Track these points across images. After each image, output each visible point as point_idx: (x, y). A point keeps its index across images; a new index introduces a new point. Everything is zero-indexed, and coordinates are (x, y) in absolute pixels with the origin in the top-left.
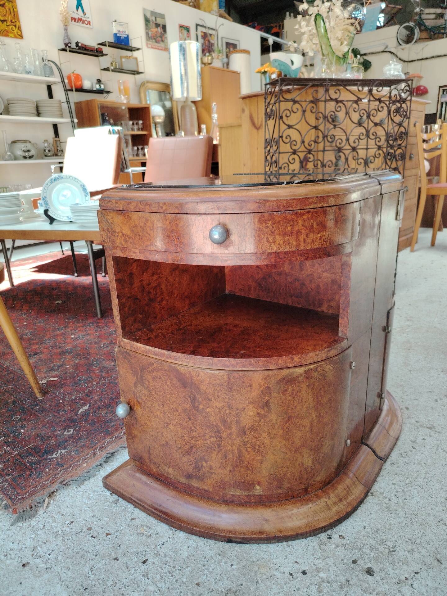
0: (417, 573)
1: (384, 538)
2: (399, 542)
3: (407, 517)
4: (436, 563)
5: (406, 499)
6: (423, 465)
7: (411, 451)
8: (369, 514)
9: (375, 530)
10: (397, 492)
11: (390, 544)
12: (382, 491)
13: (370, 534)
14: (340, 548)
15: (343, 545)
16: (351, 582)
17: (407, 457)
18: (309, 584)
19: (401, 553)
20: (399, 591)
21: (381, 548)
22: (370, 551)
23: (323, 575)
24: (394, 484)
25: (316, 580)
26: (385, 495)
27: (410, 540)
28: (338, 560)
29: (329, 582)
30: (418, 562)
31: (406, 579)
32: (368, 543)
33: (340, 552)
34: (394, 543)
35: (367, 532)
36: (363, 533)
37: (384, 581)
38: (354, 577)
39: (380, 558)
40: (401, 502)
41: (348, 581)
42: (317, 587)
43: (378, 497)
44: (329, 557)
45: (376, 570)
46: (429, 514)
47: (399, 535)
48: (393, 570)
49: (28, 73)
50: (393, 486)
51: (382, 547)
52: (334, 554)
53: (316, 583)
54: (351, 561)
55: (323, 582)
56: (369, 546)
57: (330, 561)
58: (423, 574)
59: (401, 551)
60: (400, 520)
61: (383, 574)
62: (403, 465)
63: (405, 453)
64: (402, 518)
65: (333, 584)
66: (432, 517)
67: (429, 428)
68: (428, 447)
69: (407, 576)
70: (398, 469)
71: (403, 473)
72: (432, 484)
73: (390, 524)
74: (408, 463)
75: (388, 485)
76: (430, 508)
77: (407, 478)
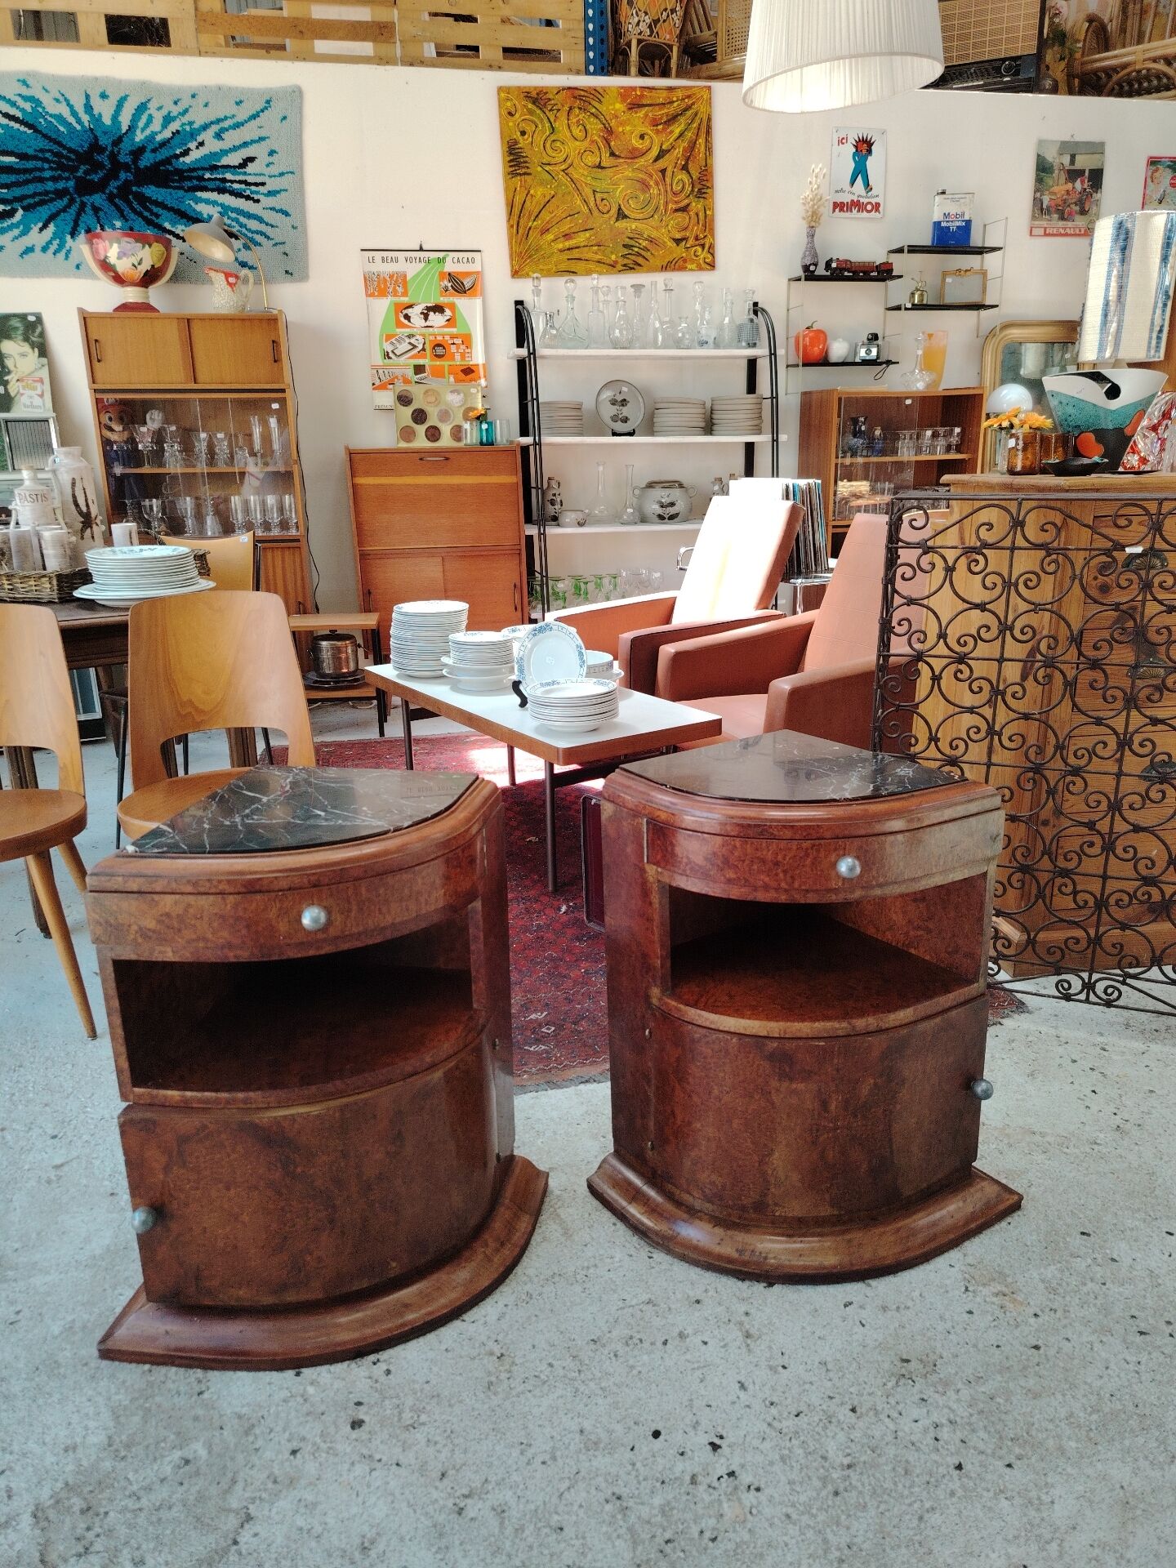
0: (398, 1464)
1: (428, 1408)
2: (436, 1424)
3: (493, 1410)
4: (436, 1474)
5: (530, 1391)
9: (435, 1393)
10: (536, 1376)
11: (423, 1418)
12: (518, 1361)
13: (421, 1392)
14: (368, 1380)
15: (376, 1380)
16: (323, 1418)
17: (632, 1347)
18: (286, 1386)
19: (420, 1436)
20: (353, 1463)
21: (407, 1415)
22: (391, 1407)
24: (550, 1365)
25: (297, 1389)
26: (515, 1368)
27: (452, 1432)
28: (348, 1389)
29: (305, 1400)
30: (421, 1457)
31: (380, 1460)
32: (403, 1399)
33: (362, 1384)
34: (430, 1422)
35: (422, 1390)
36: (417, 1386)
37: (355, 1443)
38: (334, 1415)
39: (389, 1422)
40: (519, 1389)
41: (323, 1414)
42: (289, 1395)
43: (502, 1365)
44: (344, 1379)
45: (365, 1428)
46: (527, 1427)
47: (450, 1418)
48: (382, 1442)
49: (703, 344)
50: (544, 1366)
51: (411, 1415)
52: (354, 1381)
53: (294, 1391)
54: (356, 1400)
55: (302, 1396)
56: (397, 1402)
57: (338, 1384)
58: (402, 1471)
59: (422, 1434)
60: (478, 1406)
61: (365, 1436)
62: (606, 1352)
63: (641, 1341)
64: (486, 1406)
65: (308, 1405)
66: (523, 1433)
67: (748, 1336)
68: (688, 1356)
69: (384, 1459)
70: (590, 1353)
71: (587, 1362)
72: (600, 1401)
73: (461, 1402)
74: (616, 1356)
75: (541, 1360)
76: (540, 1423)
77: (579, 1371)
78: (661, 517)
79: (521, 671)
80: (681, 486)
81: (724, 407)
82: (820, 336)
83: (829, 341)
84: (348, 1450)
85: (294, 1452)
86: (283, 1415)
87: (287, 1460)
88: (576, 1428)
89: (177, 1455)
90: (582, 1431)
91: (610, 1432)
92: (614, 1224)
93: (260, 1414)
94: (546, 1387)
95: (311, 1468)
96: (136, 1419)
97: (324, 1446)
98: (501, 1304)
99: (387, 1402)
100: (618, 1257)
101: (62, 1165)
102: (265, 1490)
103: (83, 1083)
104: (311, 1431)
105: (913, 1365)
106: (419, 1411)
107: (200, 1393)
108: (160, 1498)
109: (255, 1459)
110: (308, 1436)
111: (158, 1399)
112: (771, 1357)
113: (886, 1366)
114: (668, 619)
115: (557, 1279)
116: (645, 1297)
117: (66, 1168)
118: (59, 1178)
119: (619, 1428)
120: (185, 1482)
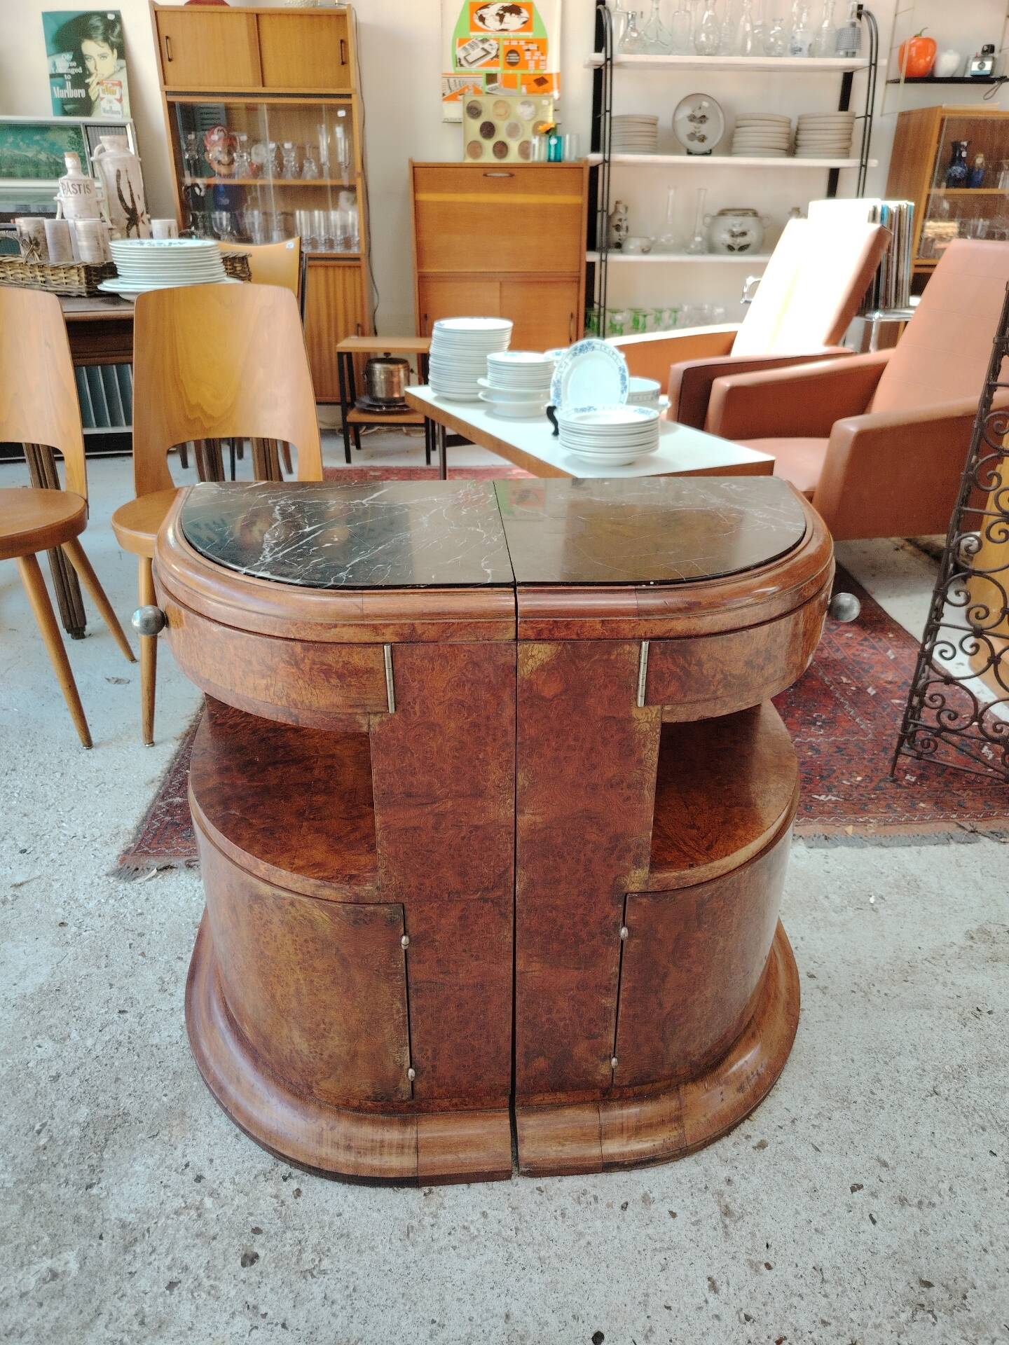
0: (284, 1326)
1: (333, 1250)
2: (338, 1275)
3: (408, 1268)
5: (454, 1248)
6: (583, 1242)
7: (609, 1206)
8: (375, 1208)
9: (345, 1231)
10: (465, 1228)
11: (326, 1264)
12: (448, 1203)
13: (330, 1227)
14: (275, 1201)
15: (282, 1202)
16: (214, 1243)
18: (182, 1193)
19: (316, 1289)
20: (234, 1313)
21: (308, 1256)
22: (291, 1242)
23: (208, 1202)
24: (484, 1214)
25: (194, 1199)
26: (442, 1212)
27: (354, 1290)
28: (248, 1209)
29: (199, 1216)
30: (312, 1320)
31: (264, 1316)
32: (307, 1233)
33: (266, 1205)
34: (332, 1270)
35: (331, 1224)
36: (326, 1218)
37: (241, 1286)
38: (226, 1241)
39: (286, 1262)
40: (443, 1243)
41: (214, 1238)
42: (183, 1205)
43: (428, 1206)
44: (247, 1195)
45: (258, 1266)
46: (443, 1299)
47: (356, 1270)
48: (272, 1289)
49: (796, 51)
50: (476, 1216)
52: (259, 1199)
53: (189, 1201)
54: (254, 1225)
55: (198, 1209)
56: (300, 1236)
57: (240, 1200)
58: (286, 1336)
59: (320, 1286)
60: (391, 1258)
61: (255, 1278)
62: (552, 1208)
63: (596, 1198)
64: (400, 1261)
65: (201, 1222)
66: (437, 1306)
67: (727, 1212)
68: (650, 1231)
69: (270, 1313)
70: (533, 1206)
71: (528, 1218)
72: (536, 1277)
73: (372, 1248)
74: (563, 1215)
75: (473, 1207)
76: (460, 1295)
77: (517, 1229)
78: (731, 248)
79: (558, 395)
80: (755, 214)
81: (812, 126)
82: (928, 45)
83: (937, 53)
84: (233, 1293)
85: (171, 1285)
86: (170, 1231)
87: (162, 1294)
88: (502, 1311)
89: (47, 1263)
90: (507, 1316)
91: (543, 1324)
93: (146, 1226)
94: (474, 1246)
95: (185, 1312)
96: (15, 1208)
97: (207, 1283)
99: (289, 1234)
101: (21, 884)
102: (129, 1331)
104: (196, 1258)
105: (936, 1292)
106: (322, 1253)
107: (90, 1186)
108: (14, 1319)
109: (127, 1286)
110: (192, 1267)
111: (44, 1186)
112: (754, 1249)
113: (900, 1287)
114: (728, 351)
117: (24, 889)
118: (16, 897)
119: (553, 1319)
120: (45, 1303)
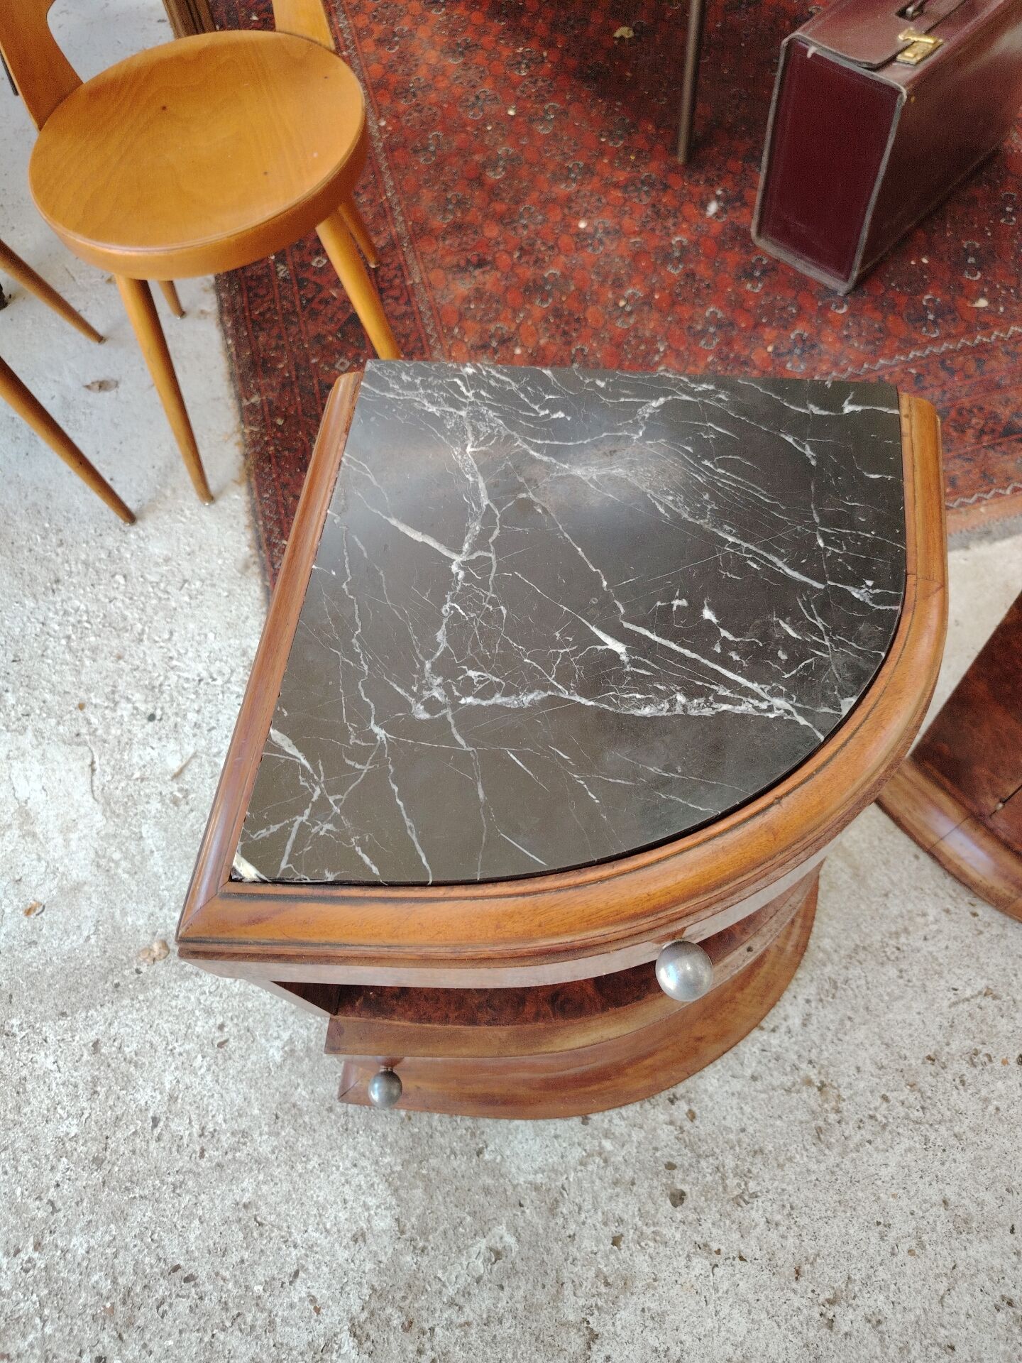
0: (741, 1258)
1: (755, 1171)
2: (770, 1196)
3: (833, 1173)
4: (789, 1272)
5: (870, 1142)
6: (991, 1109)
7: (1005, 1062)
8: (776, 1116)
9: (757, 1147)
10: (871, 1117)
11: (752, 1186)
12: (845, 1094)
13: (740, 1146)
14: (672, 1128)
15: (681, 1128)
16: (635, 1188)
17: (980, 1067)
18: (576, 1140)
19: (756, 1213)
20: (688, 1256)
21: (732, 1182)
22: (710, 1171)
23: (608, 1145)
24: (885, 1098)
25: (591, 1145)
26: (843, 1105)
27: (792, 1208)
28: (651, 1143)
29: (606, 1161)
30: (765, 1246)
31: (718, 1252)
32: (720, 1158)
33: (666, 1134)
34: (761, 1191)
35: (739, 1141)
36: (732, 1136)
37: (682, 1227)
38: (646, 1185)
39: (713, 1192)
40: (857, 1139)
41: (633, 1184)
42: (584, 1153)
43: (826, 1101)
44: (641, 1127)
45: (689, 1202)
46: (879, 1198)
47: (784, 1186)
48: (713, 1224)
50: (878, 1102)
51: (736, 1181)
52: (655, 1129)
53: (588, 1147)
54: (666, 1160)
55: (600, 1154)
56: (716, 1163)
57: (637, 1135)
58: (748, 1268)
59: (757, 1211)
60: (813, 1166)
61: (692, 1216)
62: (950, 1077)
63: (988, 1056)
64: (823, 1166)
65: (611, 1168)
66: (876, 1207)
69: (723, 1249)
70: (929, 1079)
71: (929, 1094)
72: (958, 1156)
73: (790, 1159)
74: (963, 1083)
75: (872, 1092)
76: (893, 1191)
77: (923, 1108)
84: (678, 1236)
85: (616, 1241)
86: (586, 1185)
87: (611, 1252)
88: (937, 1198)
89: (482, 1244)
90: (945, 1202)
91: (981, 1204)
92: (917, 857)
93: (559, 1184)
94: (887, 1136)
95: (642, 1264)
96: (418, 1192)
97: (648, 1231)
98: (801, 1000)
99: (703, 1163)
100: (932, 913)
101: (181, 771)
102: (599, 1294)
103: (149, 611)
104: (626, 1207)
106: (746, 1175)
107: (479, 1153)
108: (484, 1307)
109: (573, 1250)
110: (625, 1217)
111: (433, 1162)
115: (862, 955)
116: (981, 984)
117: (187, 776)
118: (186, 793)
119: (988, 1197)
120: (505, 1284)
